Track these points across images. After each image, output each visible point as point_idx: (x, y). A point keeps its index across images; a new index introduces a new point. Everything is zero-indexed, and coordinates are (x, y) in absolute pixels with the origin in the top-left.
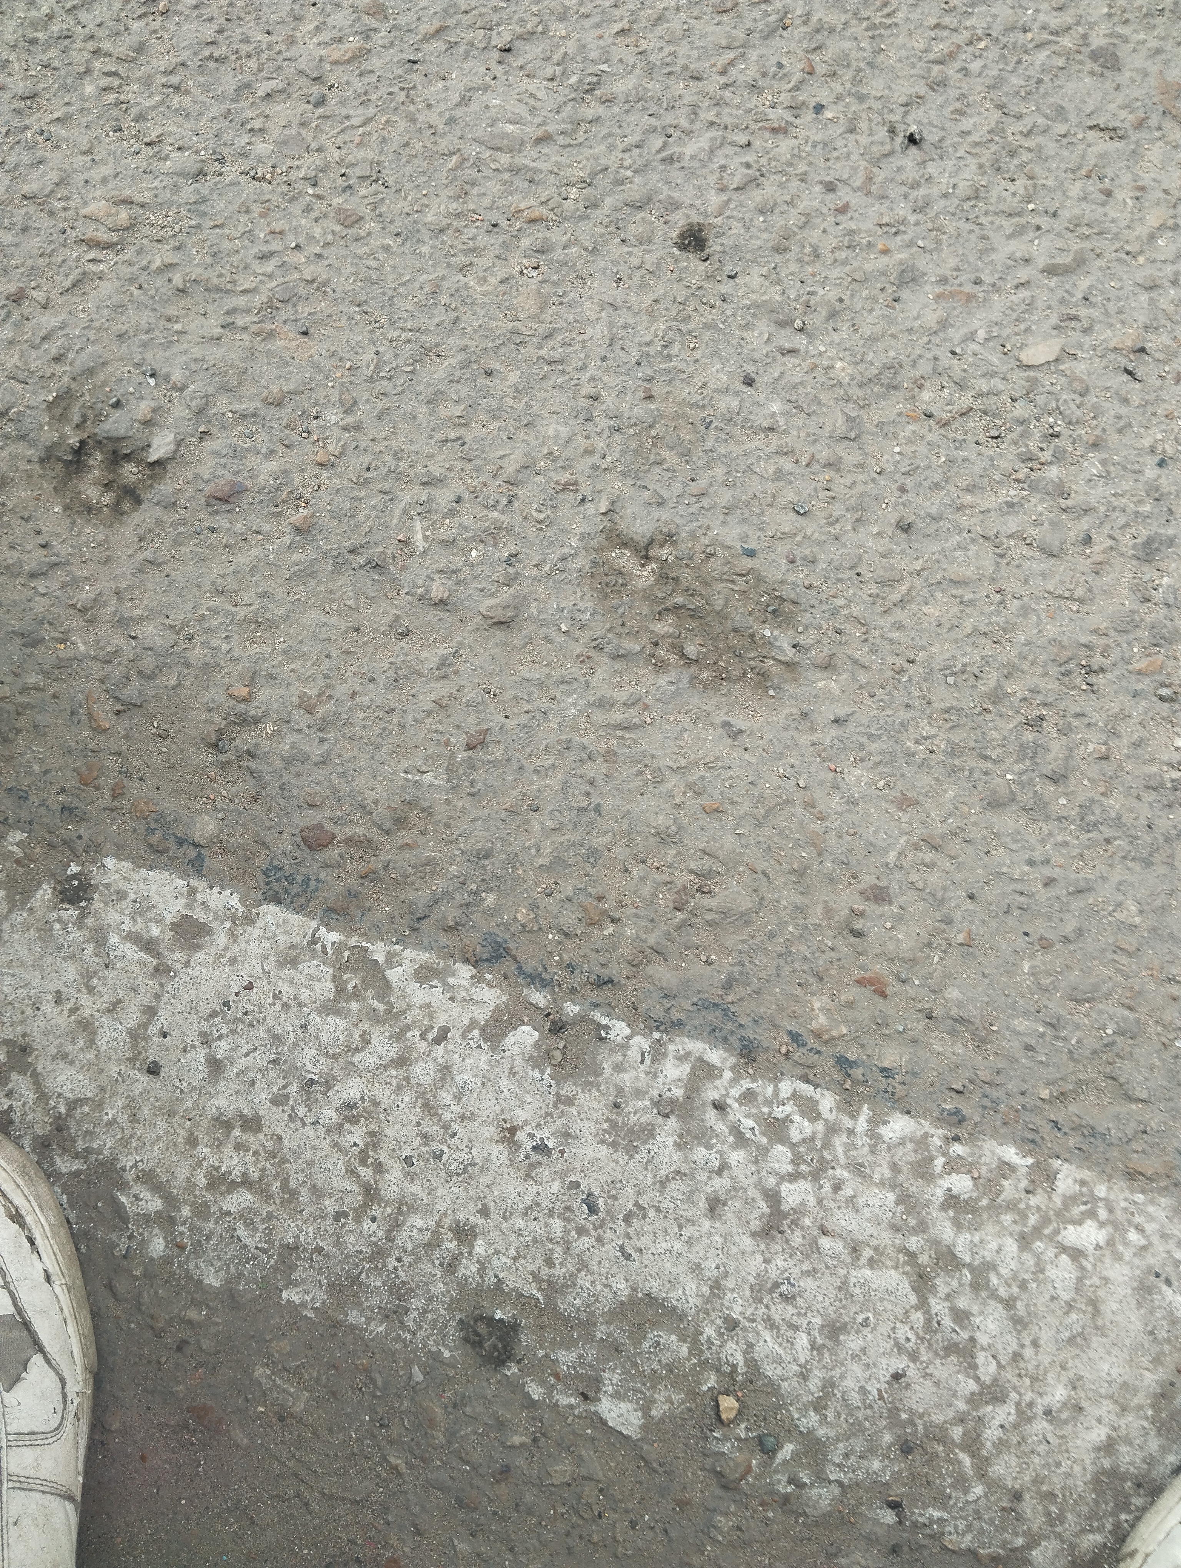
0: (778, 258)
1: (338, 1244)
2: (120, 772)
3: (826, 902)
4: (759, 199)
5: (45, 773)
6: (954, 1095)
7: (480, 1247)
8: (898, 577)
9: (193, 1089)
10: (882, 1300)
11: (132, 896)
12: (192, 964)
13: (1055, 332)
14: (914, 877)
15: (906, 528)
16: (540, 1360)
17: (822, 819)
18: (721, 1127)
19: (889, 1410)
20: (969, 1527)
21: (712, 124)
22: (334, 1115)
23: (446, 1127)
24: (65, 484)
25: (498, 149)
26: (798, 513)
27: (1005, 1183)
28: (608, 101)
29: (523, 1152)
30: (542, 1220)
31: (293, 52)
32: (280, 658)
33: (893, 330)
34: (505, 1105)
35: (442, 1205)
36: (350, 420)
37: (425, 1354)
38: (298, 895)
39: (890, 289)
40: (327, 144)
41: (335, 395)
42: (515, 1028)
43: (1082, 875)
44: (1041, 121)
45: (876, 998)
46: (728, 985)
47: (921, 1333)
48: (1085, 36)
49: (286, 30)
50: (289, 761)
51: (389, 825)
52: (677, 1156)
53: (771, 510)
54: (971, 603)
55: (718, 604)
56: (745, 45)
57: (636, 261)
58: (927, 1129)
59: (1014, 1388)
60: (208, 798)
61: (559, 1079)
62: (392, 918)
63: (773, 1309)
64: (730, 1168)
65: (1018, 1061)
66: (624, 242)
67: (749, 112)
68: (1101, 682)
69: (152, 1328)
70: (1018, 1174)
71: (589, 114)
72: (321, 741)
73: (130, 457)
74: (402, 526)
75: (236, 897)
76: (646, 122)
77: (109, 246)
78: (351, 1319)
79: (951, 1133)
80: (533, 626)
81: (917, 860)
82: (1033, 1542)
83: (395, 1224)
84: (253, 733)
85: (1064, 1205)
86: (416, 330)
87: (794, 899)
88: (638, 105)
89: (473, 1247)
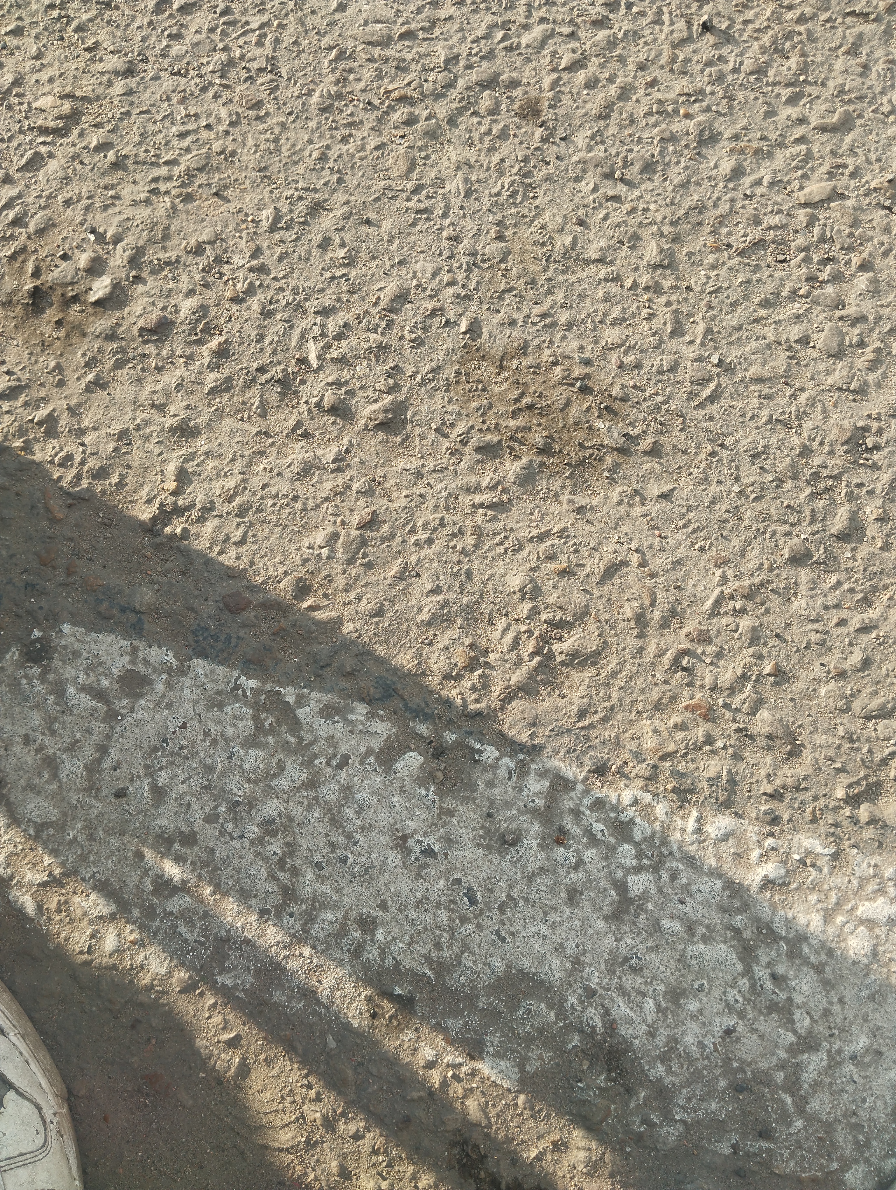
0: (600, 123)
1: (263, 936)
2: (72, 555)
3: (657, 643)
4: (583, 76)
5: (12, 556)
6: (768, 798)
7: (380, 936)
8: (707, 377)
9: (140, 812)
10: (714, 969)
11: (85, 655)
12: (136, 709)
13: (827, 177)
14: (727, 621)
16: (432, 1027)
17: (651, 576)
18: (576, 830)
19: (723, 1060)
20: (792, 1154)
21: (543, 19)
22: (256, 830)
23: (349, 836)
24: (24, 323)
25: (370, 43)
27: (812, 869)
29: (413, 855)
30: (431, 912)
32: (202, 458)
33: (696, 178)
34: (397, 817)
35: (347, 902)
36: (254, 263)
37: (338, 1025)
38: (222, 650)
39: (692, 145)
40: (231, 44)
41: (242, 244)
42: (404, 754)
43: (866, 615)
44: (808, 10)
45: (701, 720)
46: (579, 713)
47: (747, 994)
50: (212, 541)
51: (295, 590)
52: (541, 855)
53: (601, 326)
54: (766, 397)
55: (561, 404)
57: (485, 129)
58: (746, 827)
59: (825, 1038)
60: (146, 573)
61: (441, 795)
62: (299, 666)
63: (624, 979)
64: (585, 863)
65: (820, 769)
66: (475, 113)
67: (572, 9)
68: (875, 457)
69: (110, 1010)
70: (823, 862)
71: (443, 14)
72: (238, 525)
73: (75, 299)
74: (299, 348)
75: (171, 653)
76: (489, 19)
77: (55, 131)
78: (275, 998)
79: (766, 830)
80: (409, 426)
81: (730, 607)
82: (846, 1166)
83: (310, 919)
84: (181, 520)
85: (861, 886)
86: (307, 189)
87: (631, 642)
88: (482, 6)
89: (374, 935)
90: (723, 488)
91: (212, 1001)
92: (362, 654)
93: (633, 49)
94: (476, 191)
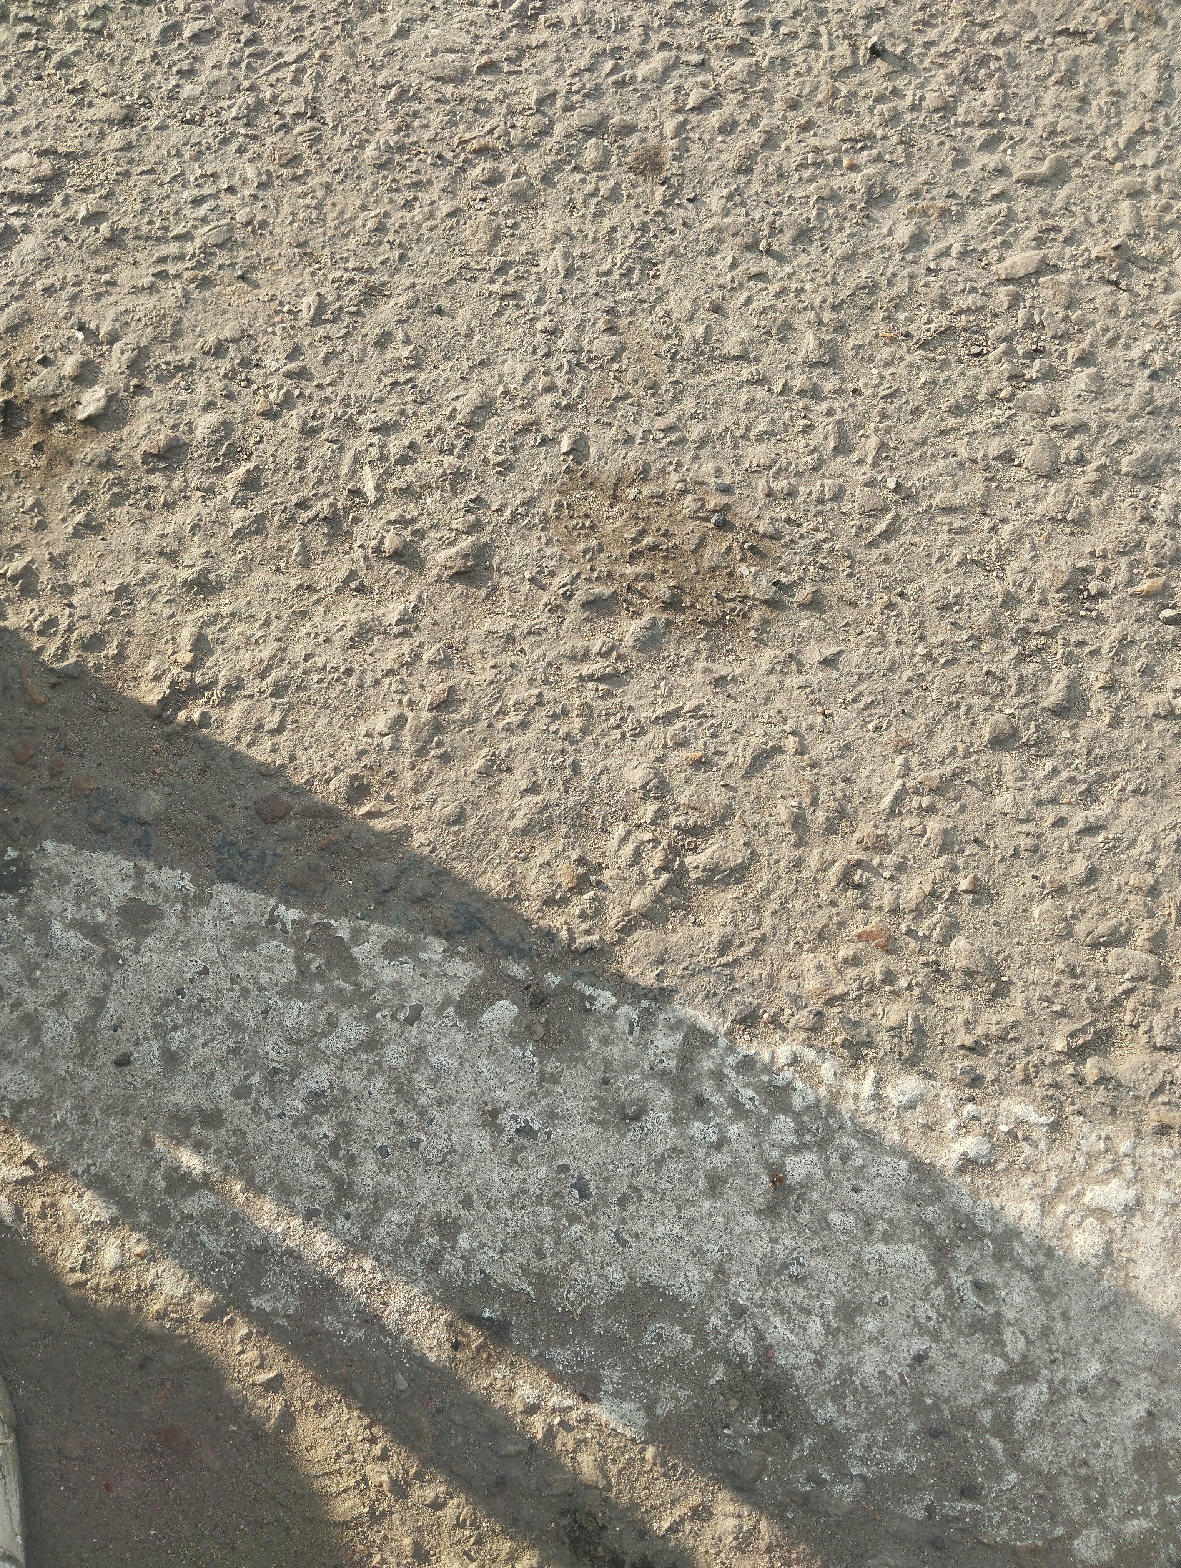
0: (740, 179)
1: (310, 1244)
2: (58, 750)
3: (820, 853)
4: (717, 118)
6: (967, 1053)
7: (464, 1241)
8: (881, 507)
9: (148, 1084)
10: (899, 1276)
11: (75, 880)
12: (142, 950)
13: (1034, 244)
14: (912, 822)
16: (533, 1359)
17: (812, 765)
18: (718, 1099)
19: (911, 1395)
20: (1004, 1518)
21: (664, 44)
22: (301, 1106)
23: (422, 1112)
25: (439, 79)
27: (1025, 1144)
28: (553, 26)
29: (506, 1135)
30: (530, 1209)
32: (226, 621)
33: (864, 248)
34: (485, 1086)
35: (421, 1198)
36: (292, 366)
37: (409, 1360)
38: (254, 872)
39: (859, 206)
40: (260, 82)
41: (276, 341)
42: (493, 1003)
43: (1092, 811)
44: (1008, 28)
45: (878, 953)
46: (720, 946)
47: (943, 1311)
50: (239, 729)
51: (349, 792)
52: (673, 1132)
53: (743, 442)
54: (960, 531)
55: (692, 543)
57: (590, 188)
58: (938, 1091)
59: (1045, 1365)
60: (154, 772)
61: (542, 1055)
62: (355, 892)
63: (782, 1292)
64: (729, 1142)
65: (1033, 1013)
66: (576, 168)
67: (702, 31)
68: (1101, 607)
69: (112, 1345)
70: (1038, 1134)
71: (534, 39)
72: (274, 707)
73: (59, 416)
74: (352, 475)
75: (187, 877)
76: (595, 45)
77: (32, 198)
78: (327, 1326)
79: (965, 1093)
80: (496, 576)
81: (915, 804)
82: (1074, 1532)
83: (371, 1221)
84: (200, 702)
85: (1088, 1165)
86: (360, 270)
87: (786, 852)
88: (585, 28)
89: (456, 1241)
90: (905, 650)
91: (245, 1331)
92: (437, 874)
93: (782, 81)
94: (579, 269)
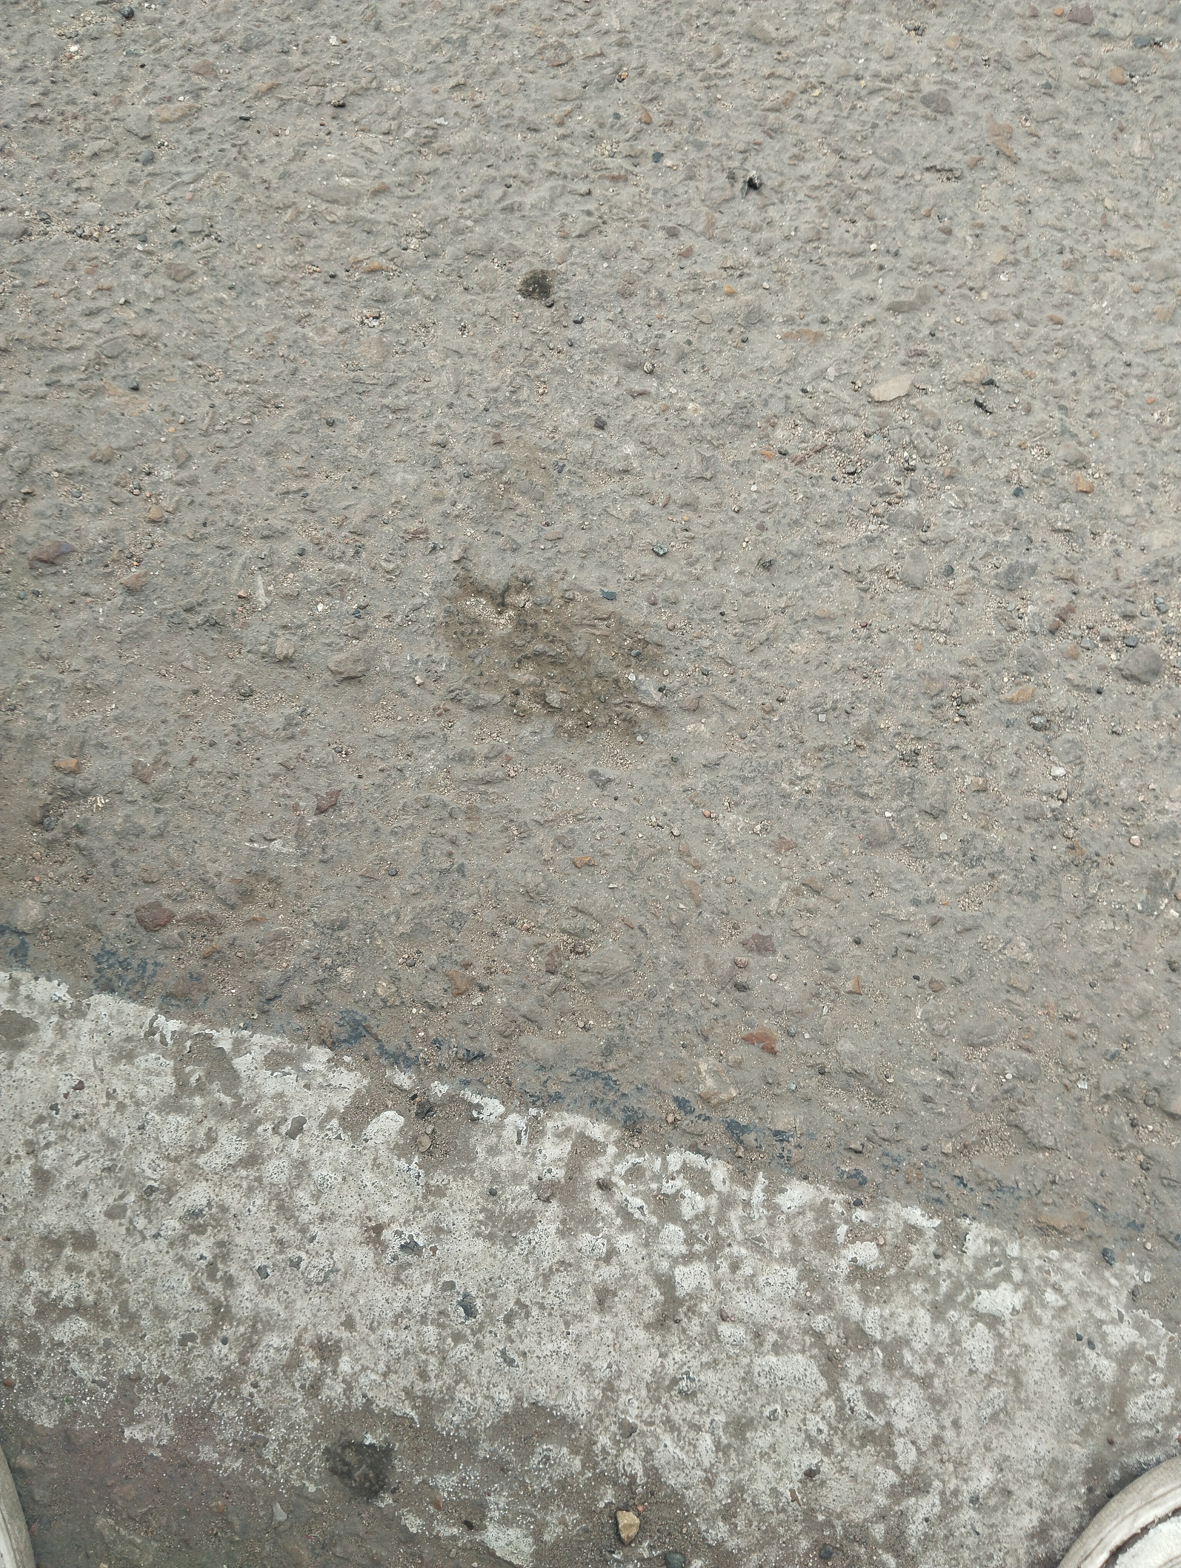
0: (624, 303)
1: (185, 1371)
3: (707, 956)
4: (601, 245)
6: (854, 1156)
7: (345, 1365)
8: (763, 615)
9: (18, 1205)
10: (789, 1388)
12: (16, 1065)
13: (904, 369)
14: (797, 924)
15: (767, 566)
16: (416, 1487)
17: (698, 868)
18: (607, 1209)
19: (804, 1513)
21: (551, 173)
22: (177, 1225)
23: (303, 1230)
25: (334, 201)
26: (657, 554)
27: (912, 1248)
28: (445, 154)
29: (390, 1253)
30: (415, 1329)
31: (121, 112)
32: (112, 726)
33: (743, 370)
34: (369, 1201)
35: (301, 1320)
36: (184, 474)
37: (288, 1490)
38: (134, 982)
39: (738, 330)
40: (158, 201)
41: (167, 450)
42: (378, 1114)
43: (969, 913)
44: (878, 164)
45: (766, 1055)
46: (608, 1051)
47: (833, 1421)
48: (916, 83)
49: (114, 91)
50: (122, 835)
51: (233, 899)
52: (561, 1244)
53: (629, 552)
54: (837, 639)
55: (580, 650)
56: (581, 97)
57: (481, 309)
58: (826, 1195)
59: (937, 1476)
60: (33, 880)
61: (428, 1168)
62: (239, 1000)
63: (672, 1409)
64: (618, 1253)
65: (917, 1114)
66: (467, 289)
67: (590, 162)
68: (974, 713)
70: (926, 1238)
71: (426, 166)
72: (157, 813)
74: (242, 582)
75: (64, 988)
76: (485, 173)
78: (202, 1456)
79: (852, 1197)
80: (386, 680)
81: (799, 906)
83: (250, 1345)
84: (82, 808)
85: (976, 1267)
86: (253, 382)
87: (674, 955)
88: (476, 157)
89: (337, 1364)
90: (786, 754)
92: (323, 982)
93: (665, 211)
94: (468, 385)
